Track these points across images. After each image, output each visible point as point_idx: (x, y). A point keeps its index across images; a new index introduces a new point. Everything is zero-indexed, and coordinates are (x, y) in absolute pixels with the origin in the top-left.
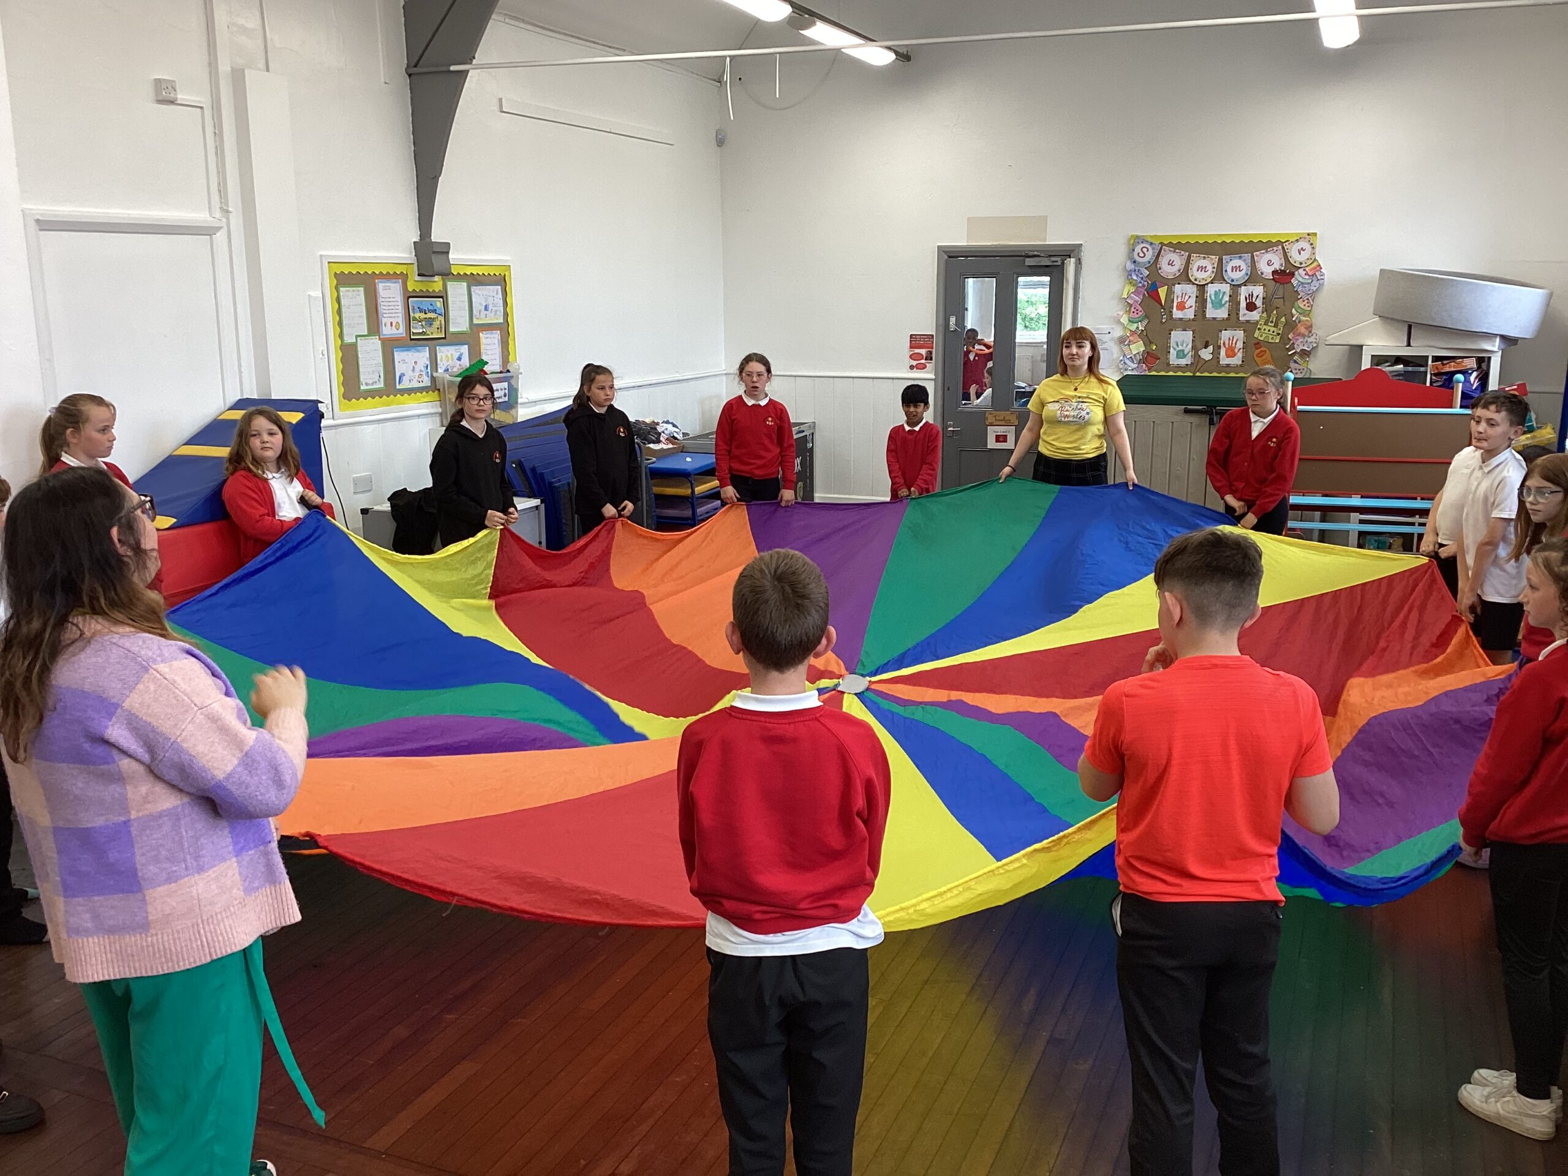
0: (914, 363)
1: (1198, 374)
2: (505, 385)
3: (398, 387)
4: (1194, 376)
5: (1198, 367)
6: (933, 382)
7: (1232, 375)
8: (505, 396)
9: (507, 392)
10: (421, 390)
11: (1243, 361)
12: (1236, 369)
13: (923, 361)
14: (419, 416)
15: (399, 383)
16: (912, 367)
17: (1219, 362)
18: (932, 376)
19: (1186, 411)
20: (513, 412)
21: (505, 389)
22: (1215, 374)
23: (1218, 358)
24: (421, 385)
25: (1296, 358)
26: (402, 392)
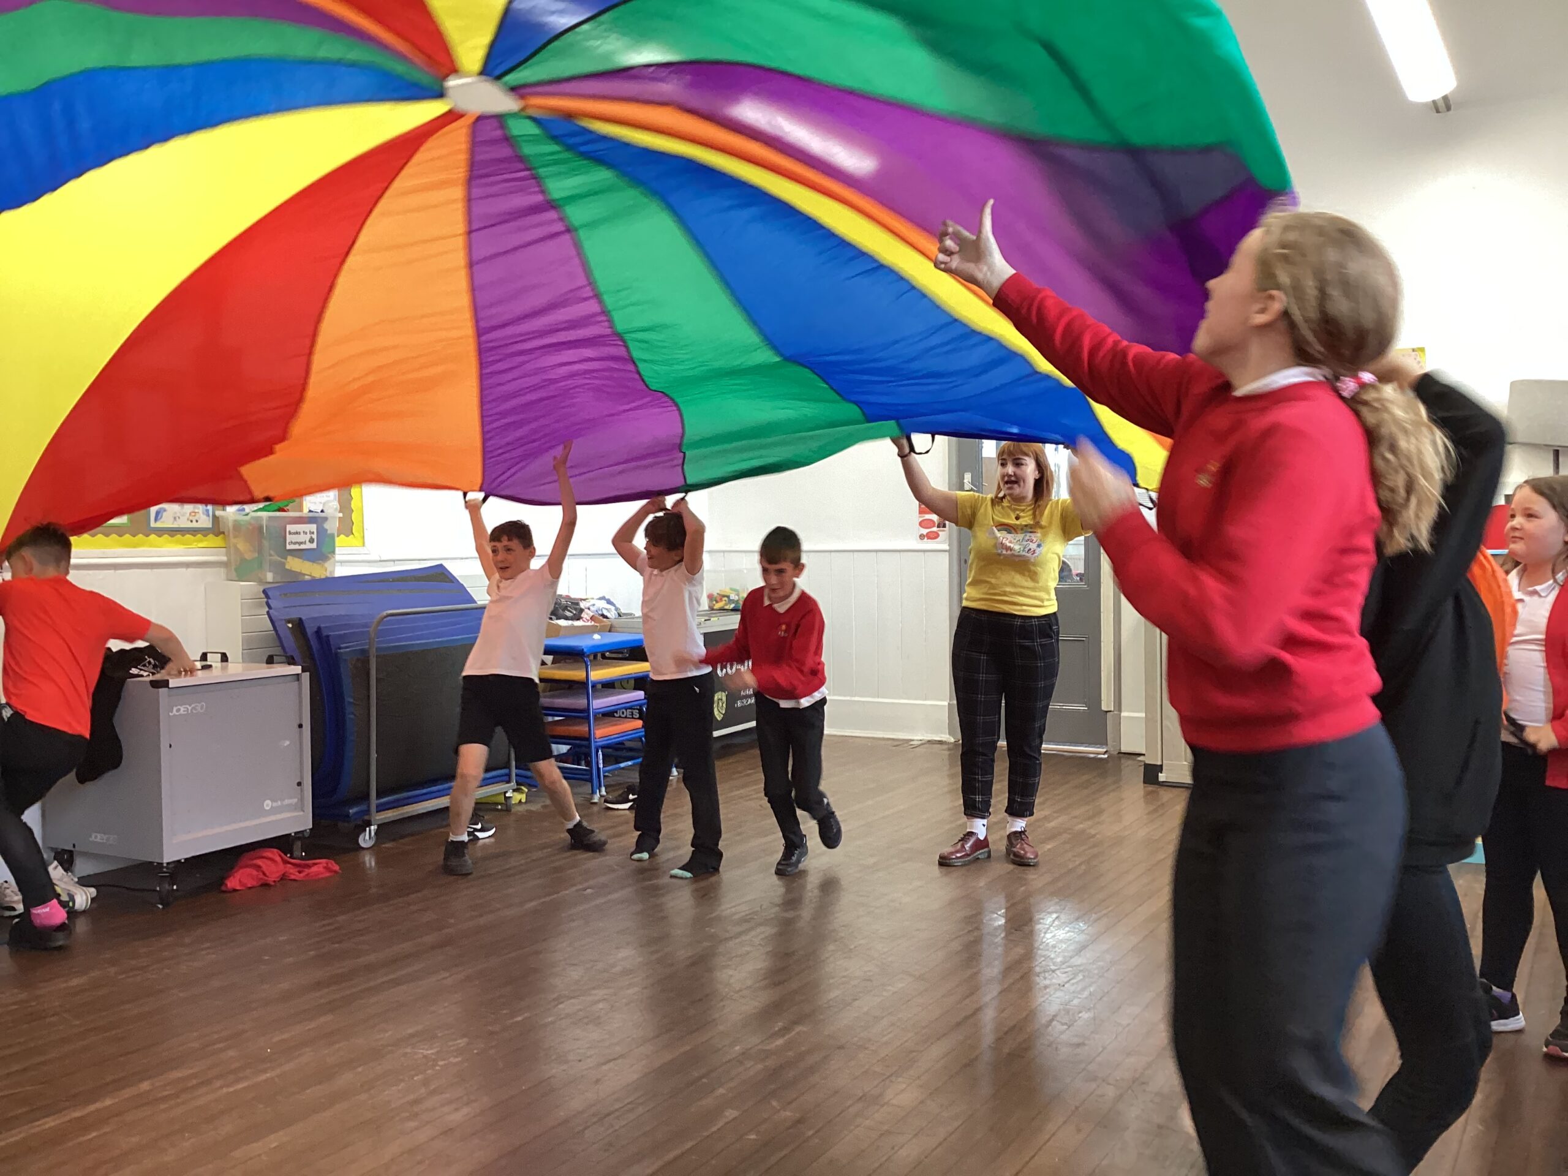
0: (925, 531)
2: (313, 527)
3: (153, 524)
6: (947, 554)
8: (311, 541)
9: (315, 536)
10: (194, 532)
13: (935, 529)
14: (188, 565)
15: (156, 520)
16: (922, 537)
18: (946, 547)
20: (327, 565)
21: (313, 533)
24: (194, 525)
26: (160, 532)
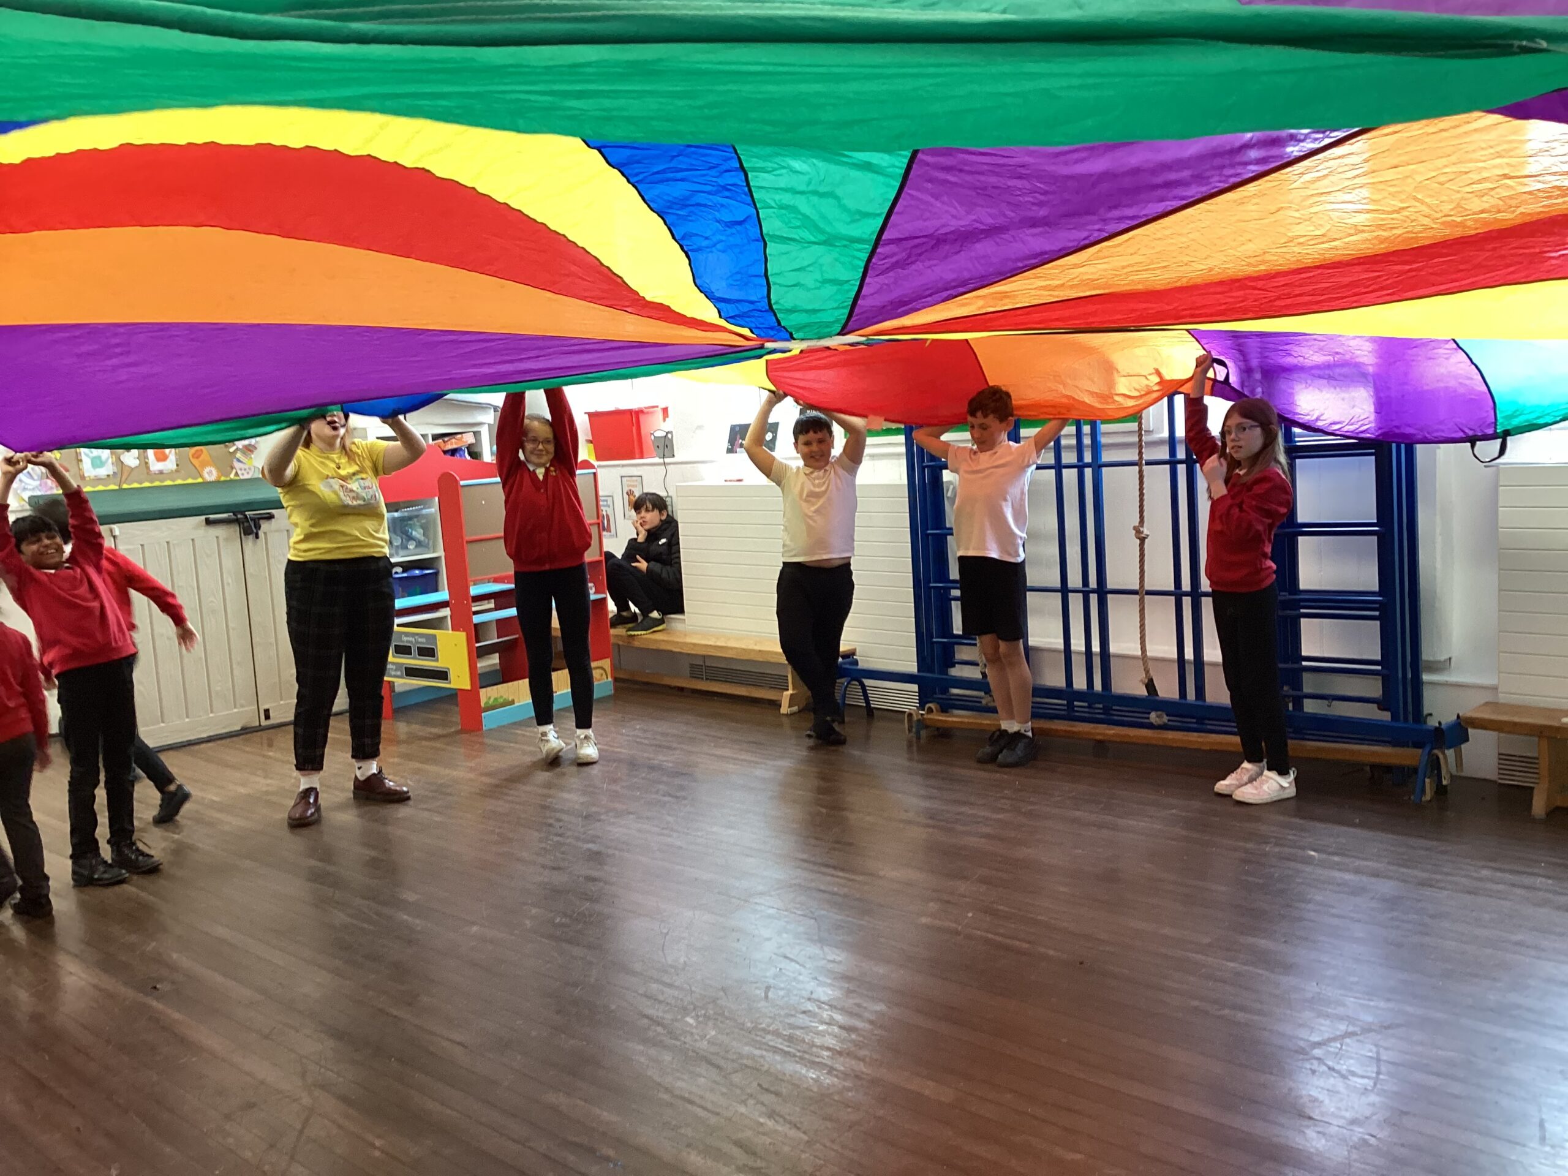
1: (125, 486)
4: (121, 490)
5: (123, 479)
7: (169, 483)
11: (177, 465)
12: (171, 475)
17: (148, 468)
19: (208, 522)
22: (147, 484)
23: (146, 463)
25: (239, 455)
